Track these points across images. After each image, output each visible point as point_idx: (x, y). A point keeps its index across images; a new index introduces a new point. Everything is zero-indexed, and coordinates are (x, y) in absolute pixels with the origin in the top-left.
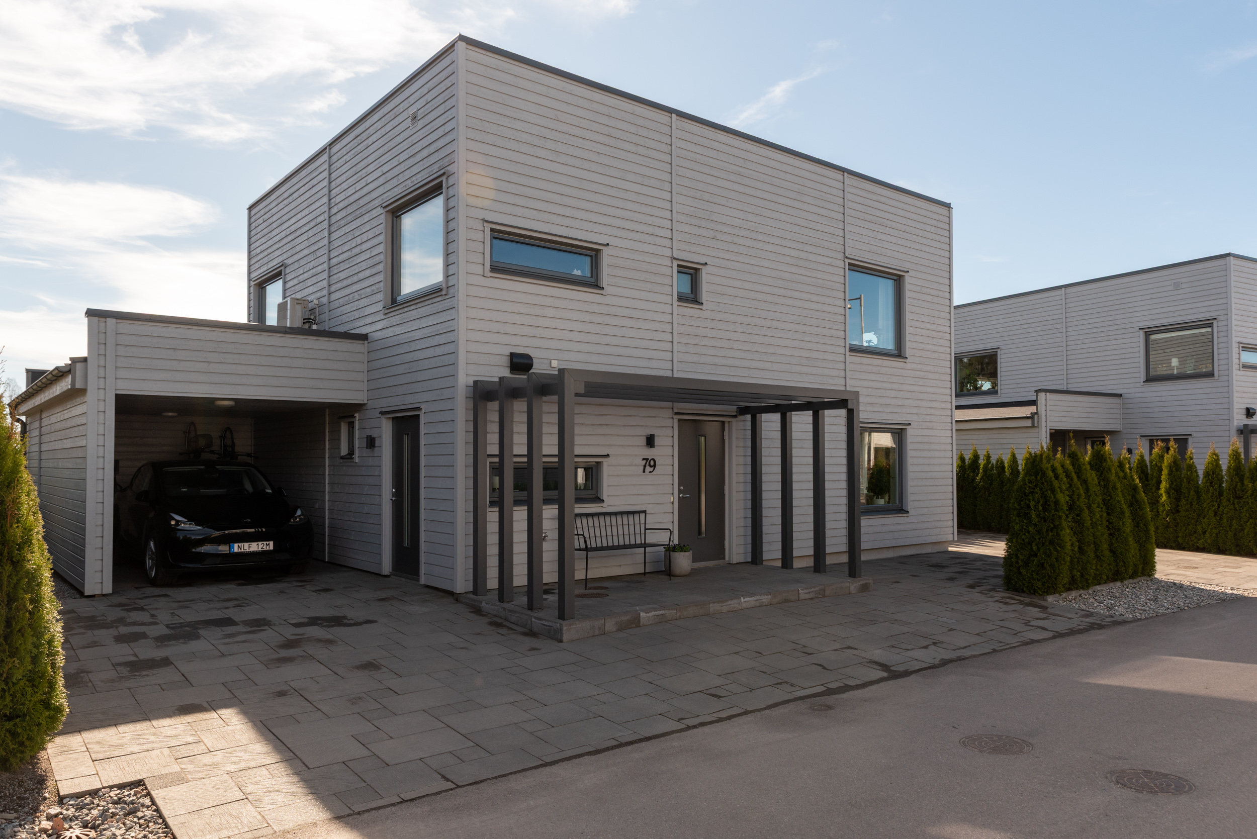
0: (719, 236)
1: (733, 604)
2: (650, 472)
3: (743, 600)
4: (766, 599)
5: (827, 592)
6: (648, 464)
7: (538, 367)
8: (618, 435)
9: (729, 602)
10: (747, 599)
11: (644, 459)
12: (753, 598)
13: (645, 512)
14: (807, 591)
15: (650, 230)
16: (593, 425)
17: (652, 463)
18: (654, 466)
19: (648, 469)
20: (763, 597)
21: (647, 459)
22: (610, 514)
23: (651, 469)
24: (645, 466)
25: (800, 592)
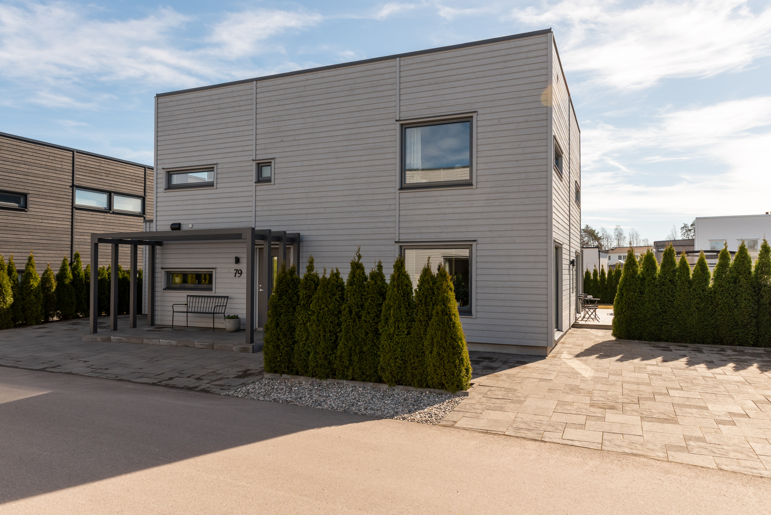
0: (285, 139)
1: (155, 341)
2: (238, 277)
3: (161, 341)
4: (174, 342)
5: (215, 347)
6: (237, 272)
7: (184, 228)
8: (222, 258)
9: (153, 340)
10: (163, 341)
11: (235, 270)
12: (167, 341)
13: (227, 297)
14: (201, 344)
15: (241, 149)
16: (210, 253)
17: (240, 272)
18: (241, 273)
19: (238, 275)
20: (172, 341)
21: (237, 270)
22: (216, 297)
23: (239, 275)
24: (236, 274)
25: (196, 343)
